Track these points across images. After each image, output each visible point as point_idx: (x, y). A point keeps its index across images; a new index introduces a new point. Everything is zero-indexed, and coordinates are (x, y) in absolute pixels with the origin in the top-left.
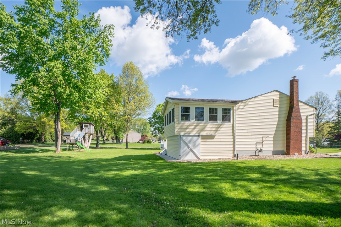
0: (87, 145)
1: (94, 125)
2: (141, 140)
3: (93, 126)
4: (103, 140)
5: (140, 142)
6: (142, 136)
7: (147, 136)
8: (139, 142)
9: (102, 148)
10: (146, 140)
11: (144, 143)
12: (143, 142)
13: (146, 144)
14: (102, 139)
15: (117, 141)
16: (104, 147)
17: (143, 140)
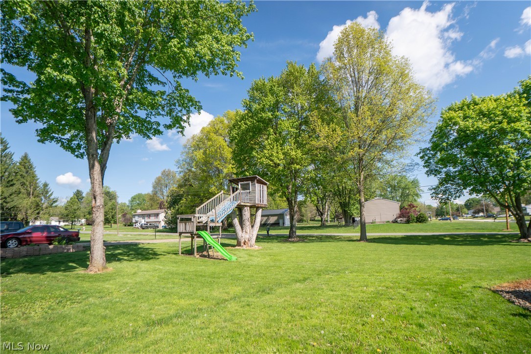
0: (247, 236)
1: (266, 184)
2: (400, 217)
3: (265, 187)
4: (322, 220)
5: (399, 220)
6: (402, 208)
7: (414, 207)
8: (395, 222)
9: (303, 239)
10: (413, 215)
11: (408, 222)
12: (405, 219)
13: (415, 224)
14: (320, 218)
15: (346, 222)
16: (313, 236)
17: (404, 217)
